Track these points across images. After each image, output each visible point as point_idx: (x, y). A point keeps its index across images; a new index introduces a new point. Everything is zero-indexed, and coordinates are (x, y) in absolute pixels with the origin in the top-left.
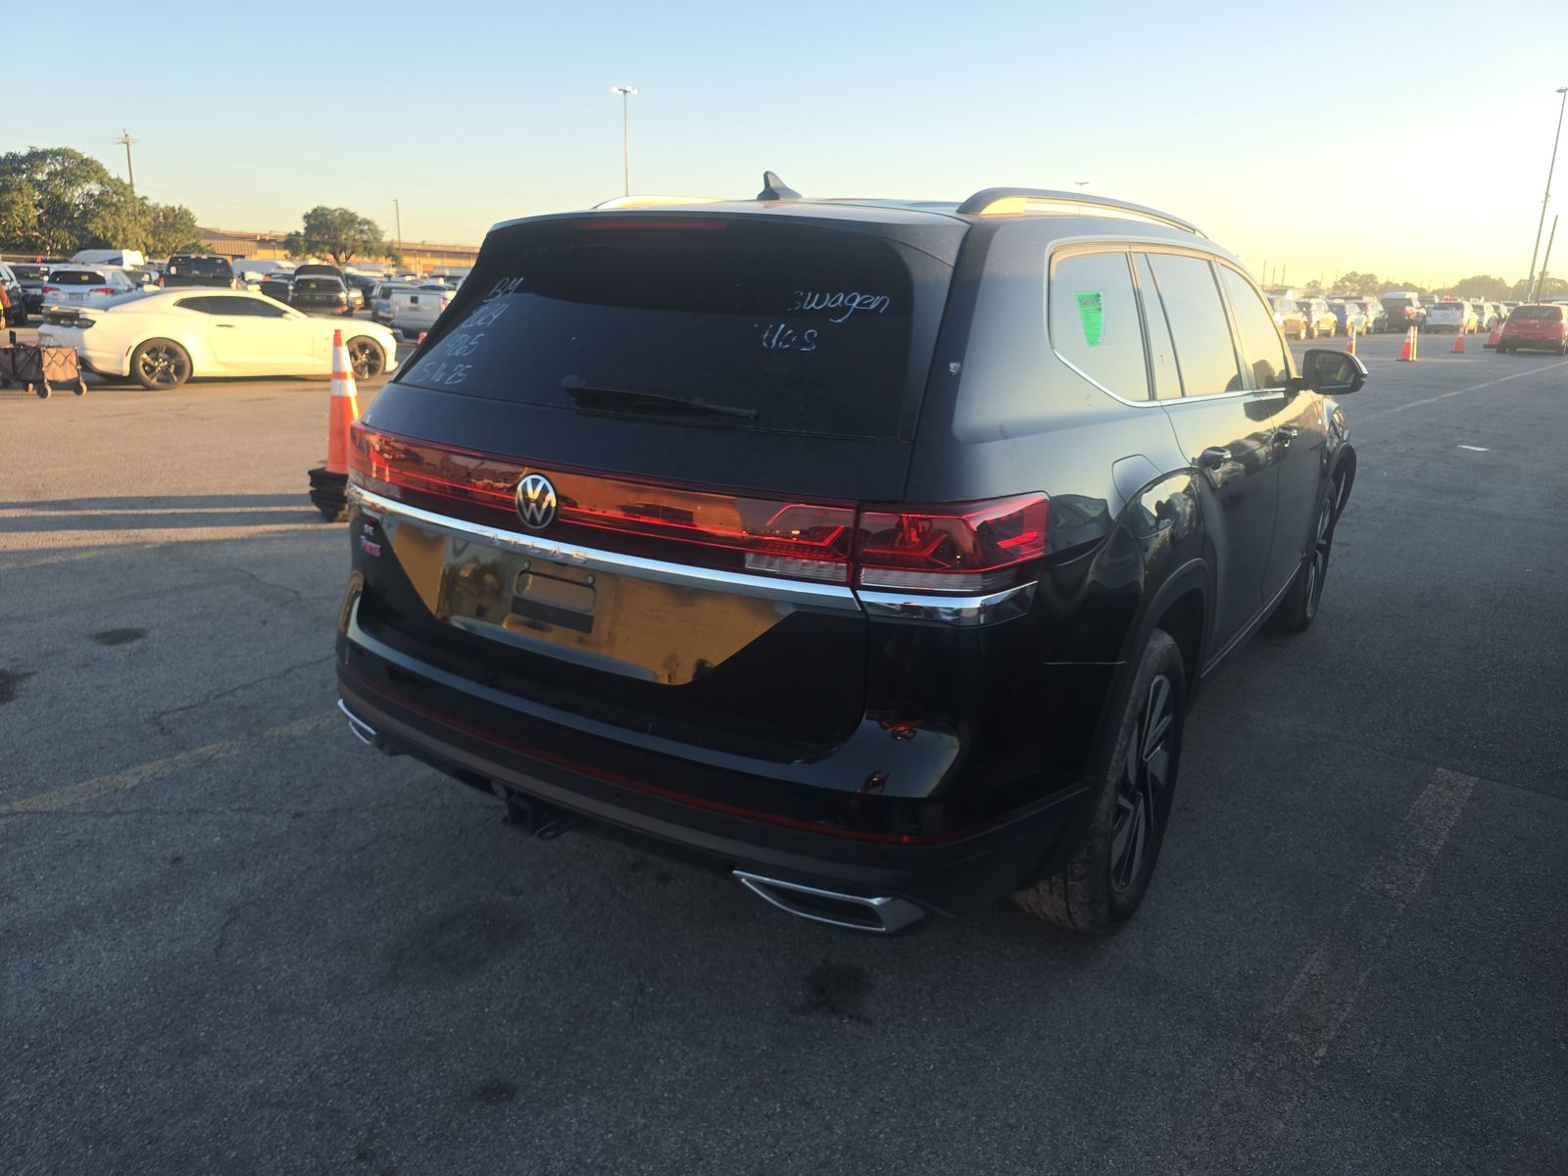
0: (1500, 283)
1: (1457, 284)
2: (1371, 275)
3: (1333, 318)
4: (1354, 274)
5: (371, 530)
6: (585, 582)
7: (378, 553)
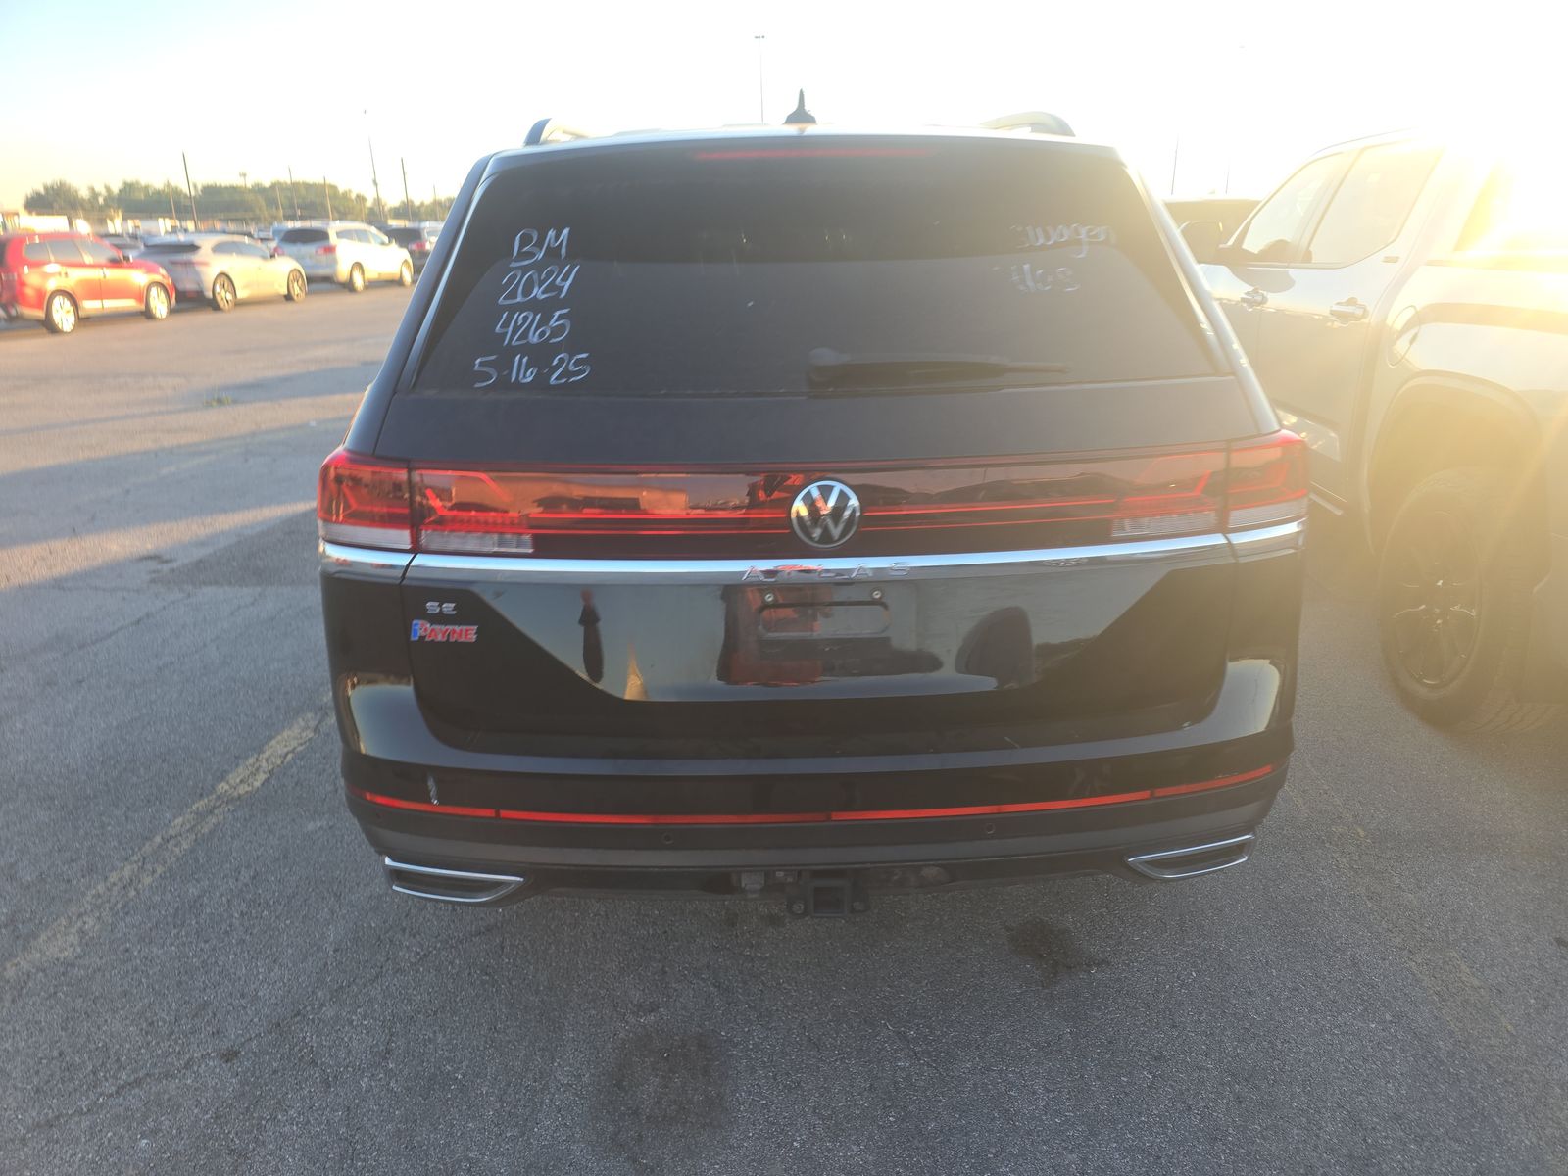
5: (448, 607)
6: (870, 599)
7: (473, 637)
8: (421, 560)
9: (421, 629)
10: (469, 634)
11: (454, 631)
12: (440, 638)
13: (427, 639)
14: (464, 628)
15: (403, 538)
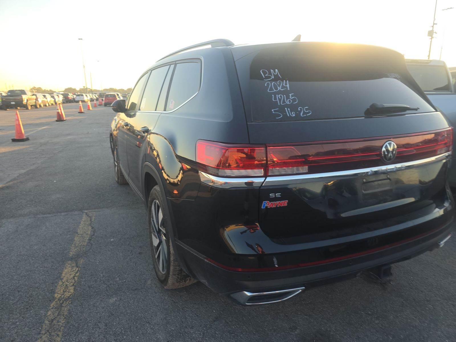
0: (75, 90)
1: (65, 90)
2: (40, 88)
3: (53, 100)
4: (34, 87)
5: (278, 195)
6: (387, 178)
7: (286, 204)
8: (269, 179)
9: (266, 204)
10: (284, 203)
11: (280, 203)
12: (274, 206)
13: (268, 207)
14: (283, 201)
15: (261, 172)
